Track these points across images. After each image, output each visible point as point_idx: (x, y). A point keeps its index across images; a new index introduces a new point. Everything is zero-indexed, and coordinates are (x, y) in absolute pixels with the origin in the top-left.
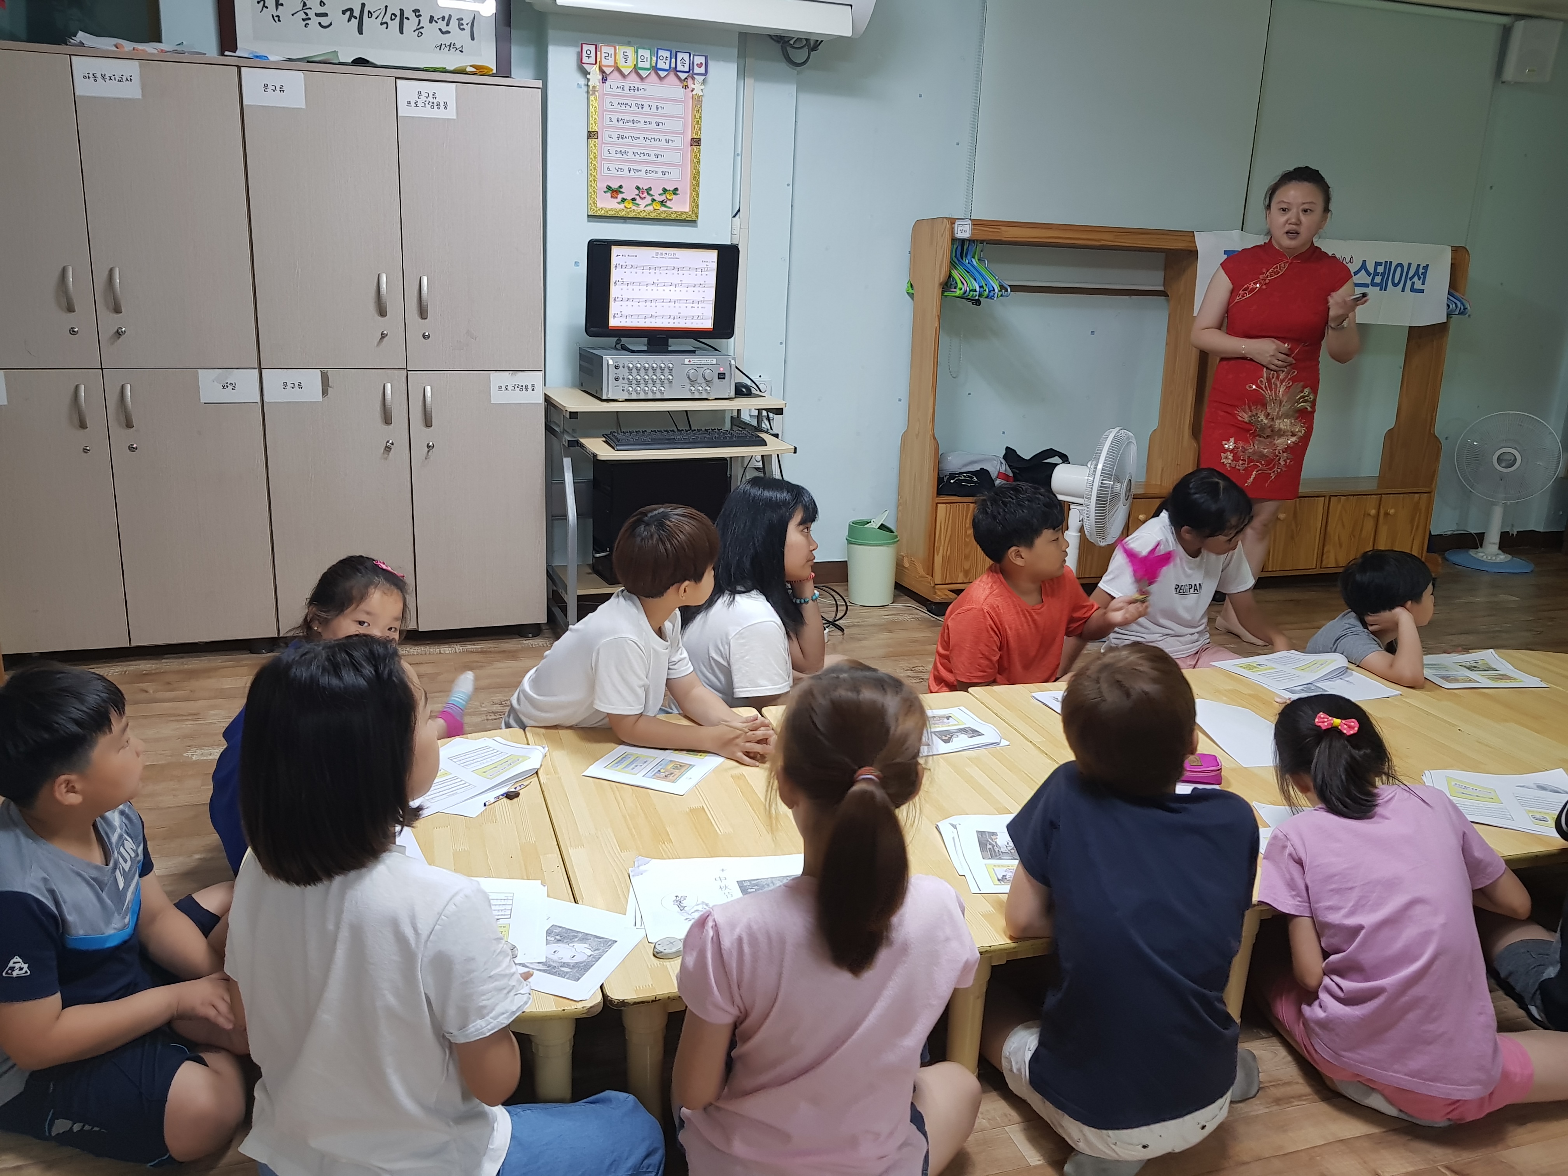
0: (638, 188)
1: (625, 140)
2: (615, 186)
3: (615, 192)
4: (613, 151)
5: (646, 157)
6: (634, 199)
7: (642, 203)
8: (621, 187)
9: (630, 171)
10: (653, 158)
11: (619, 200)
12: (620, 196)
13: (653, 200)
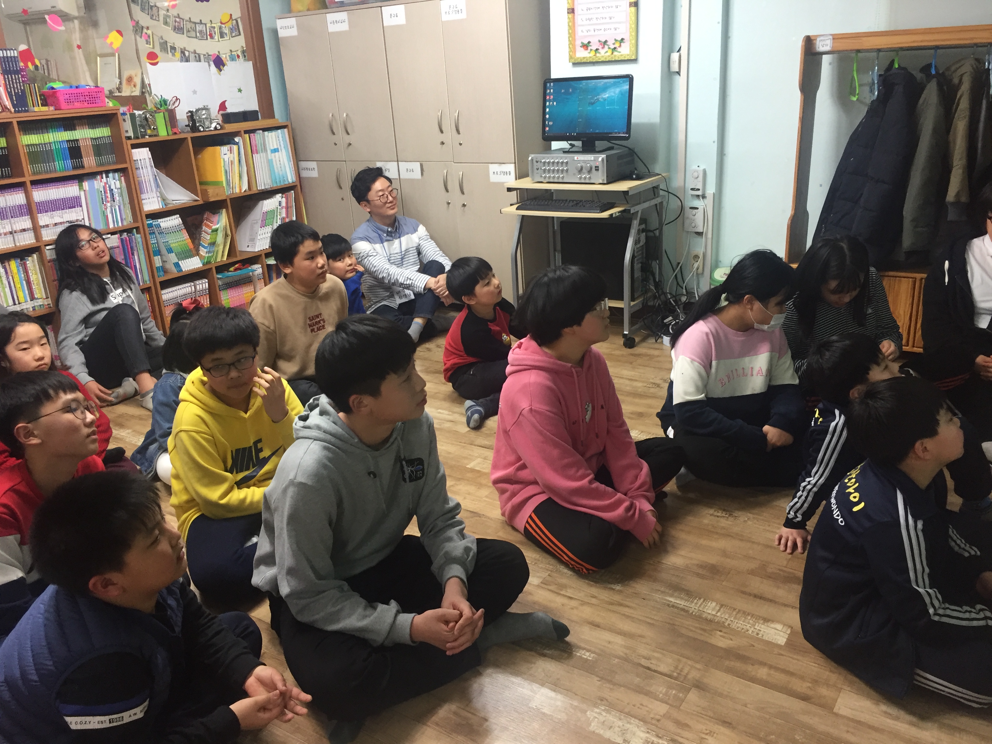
0: (600, 41)
1: (591, 10)
2: (586, 42)
3: (585, 46)
4: (584, 19)
5: (604, 21)
6: (597, 50)
7: (602, 52)
8: (589, 42)
9: (595, 31)
10: (608, 20)
11: (589, 51)
12: (589, 48)
13: (609, 48)
